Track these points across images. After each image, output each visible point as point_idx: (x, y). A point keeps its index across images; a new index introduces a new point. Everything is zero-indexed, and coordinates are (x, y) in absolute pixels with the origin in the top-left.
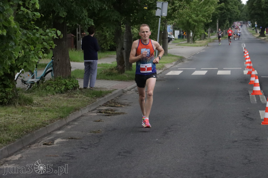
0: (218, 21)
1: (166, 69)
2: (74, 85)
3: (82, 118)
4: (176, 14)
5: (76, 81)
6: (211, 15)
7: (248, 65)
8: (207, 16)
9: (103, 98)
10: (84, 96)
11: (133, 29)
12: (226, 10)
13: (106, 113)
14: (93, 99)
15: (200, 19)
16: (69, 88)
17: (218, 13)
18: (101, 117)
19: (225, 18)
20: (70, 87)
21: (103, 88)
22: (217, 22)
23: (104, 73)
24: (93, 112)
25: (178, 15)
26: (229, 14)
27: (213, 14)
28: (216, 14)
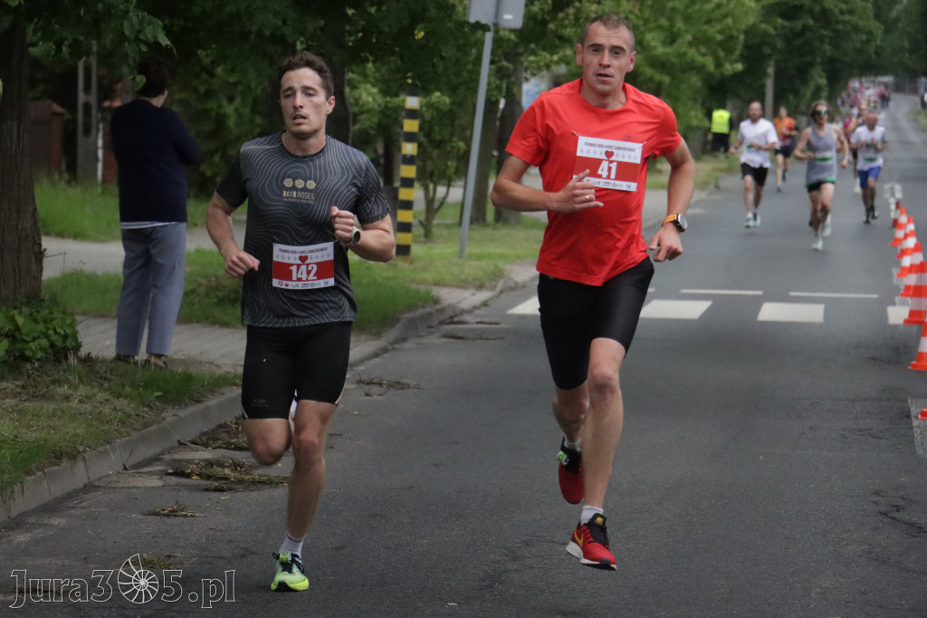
0: (771, 70)
1: (512, 289)
2: (54, 338)
3: (88, 496)
4: (566, 22)
5: (63, 320)
6: (737, 37)
7: (912, 280)
8: (720, 44)
9: (200, 407)
10: (101, 396)
11: (354, 87)
12: (815, 19)
13: (209, 477)
14: (146, 409)
15: (685, 54)
16: (28, 353)
17: (771, 30)
18: (184, 495)
19: (808, 58)
20: (35, 348)
21: (201, 363)
22: (765, 74)
23: (207, 294)
24: (147, 469)
25: (580, 26)
26: (827, 40)
27: (748, 32)
28: (765, 33)
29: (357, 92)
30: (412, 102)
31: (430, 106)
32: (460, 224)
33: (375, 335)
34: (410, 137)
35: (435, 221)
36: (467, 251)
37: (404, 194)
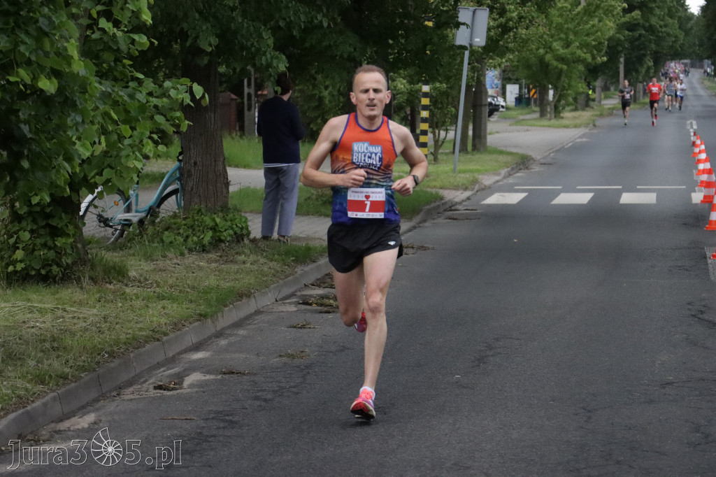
0: (622, 60)
1: (483, 189)
2: (236, 229)
3: (256, 317)
4: (509, 40)
5: (241, 219)
6: (604, 43)
7: (705, 177)
8: (594, 47)
9: (315, 265)
10: (262, 260)
11: (394, 81)
12: (646, 31)
13: (322, 305)
14: (286, 267)
15: (575, 52)
16: (223, 238)
17: (622, 38)
18: (308, 315)
19: (643, 52)
20: (226, 235)
21: (315, 239)
22: (619, 61)
23: (317, 199)
24: (288, 301)
25: (516, 42)
26: (653, 42)
27: (609, 40)
28: (619, 40)
29: (395, 83)
30: (426, 88)
31: (435, 89)
32: (454, 152)
33: (408, 219)
34: (425, 108)
35: (440, 151)
36: (458, 168)
37: (422, 139)
